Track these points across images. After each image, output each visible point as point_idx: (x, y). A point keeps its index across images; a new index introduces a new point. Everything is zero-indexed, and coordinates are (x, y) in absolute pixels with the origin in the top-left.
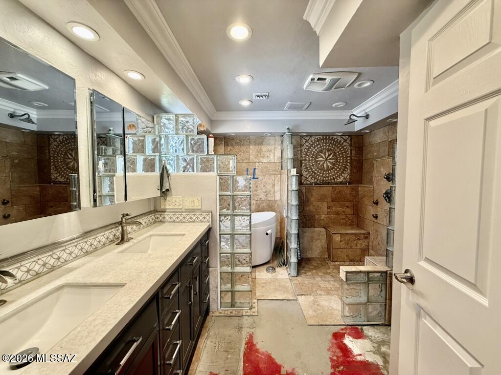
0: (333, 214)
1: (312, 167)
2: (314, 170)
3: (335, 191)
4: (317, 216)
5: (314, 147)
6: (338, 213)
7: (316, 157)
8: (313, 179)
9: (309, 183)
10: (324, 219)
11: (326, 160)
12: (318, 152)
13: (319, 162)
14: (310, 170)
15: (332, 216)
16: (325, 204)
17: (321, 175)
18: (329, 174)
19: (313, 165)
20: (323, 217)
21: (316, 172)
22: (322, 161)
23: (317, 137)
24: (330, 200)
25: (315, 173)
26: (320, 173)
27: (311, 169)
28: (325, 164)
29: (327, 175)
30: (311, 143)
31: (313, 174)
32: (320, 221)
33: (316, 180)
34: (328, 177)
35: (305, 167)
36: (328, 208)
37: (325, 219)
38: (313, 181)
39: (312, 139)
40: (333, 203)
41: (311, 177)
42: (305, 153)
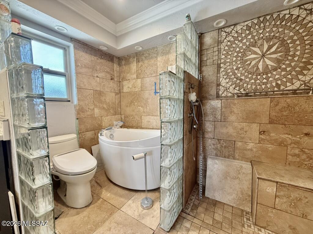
0: (272, 144)
1: (236, 71)
2: (239, 75)
3: (277, 105)
4: (240, 144)
5: (241, 41)
7: (244, 55)
8: (237, 88)
9: (230, 95)
10: (252, 150)
11: (263, 56)
12: (248, 47)
13: (249, 62)
14: (233, 77)
15: (270, 147)
16: (255, 127)
17: (253, 81)
18: (267, 78)
19: (238, 69)
20: (251, 145)
21: (243, 78)
22: (254, 59)
23: (246, 23)
24: (265, 120)
25: (241, 80)
26: (251, 79)
27: (234, 74)
28: (261, 63)
29: (265, 81)
30: (236, 35)
31: (238, 81)
32: (245, 152)
33: (242, 90)
34: (265, 84)
35: (224, 73)
36: (262, 132)
37: (254, 150)
38: (236, 91)
39: (239, 27)
40: (272, 125)
41: (234, 86)
42: (224, 52)
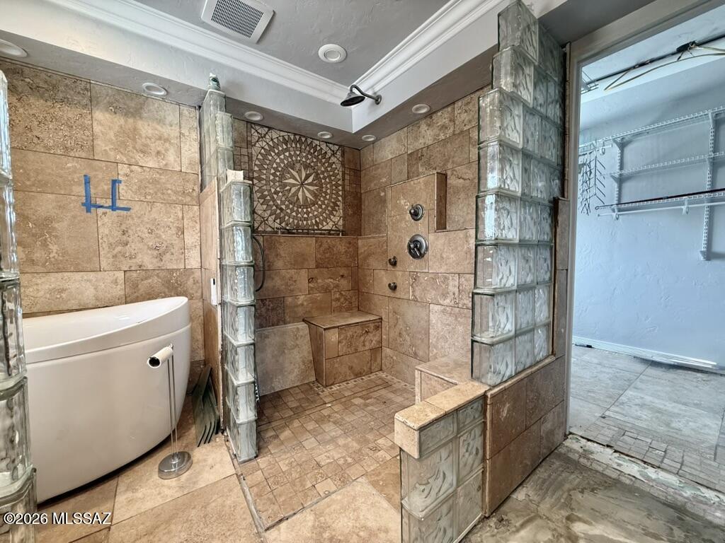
0: (320, 292)
1: (275, 196)
2: (279, 202)
3: (321, 246)
4: (290, 299)
5: (278, 155)
6: (327, 290)
7: (282, 177)
8: (278, 221)
9: (269, 229)
10: (302, 305)
11: (302, 184)
12: (287, 166)
13: (288, 188)
14: (271, 203)
15: (319, 296)
16: (304, 273)
17: (294, 214)
18: (308, 213)
19: (276, 193)
20: (301, 299)
21: (283, 207)
22: (294, 185)
23: (282, 134)
24: (313, 264)
25: (281, 210)
26: (292, 210)
27: (274, 200)
28: (300, 193)
29: (305, 216)
30: (271, 143)
31: (278, 211)
32: (296, 309)
33: (283, 225)
34: (306, 219)
35: (259, 195)
36: (311, 280)
37: (305, 303)
38: (277, 225)
39: (274, 134)
40: (318, 269)
41: (273, 217)
42: (257, 162)
